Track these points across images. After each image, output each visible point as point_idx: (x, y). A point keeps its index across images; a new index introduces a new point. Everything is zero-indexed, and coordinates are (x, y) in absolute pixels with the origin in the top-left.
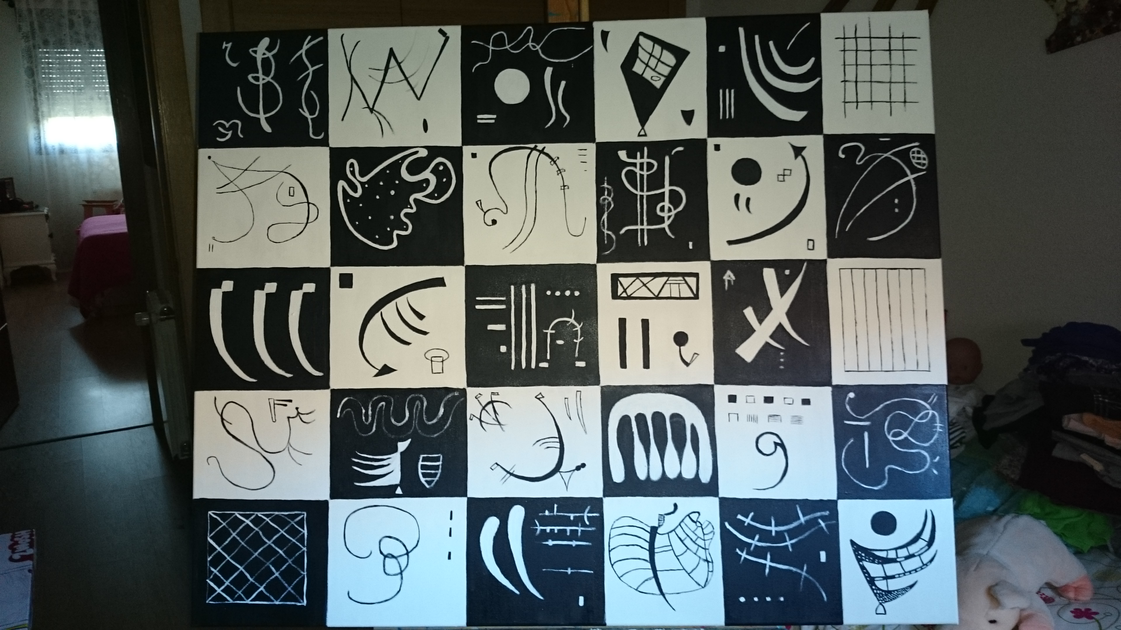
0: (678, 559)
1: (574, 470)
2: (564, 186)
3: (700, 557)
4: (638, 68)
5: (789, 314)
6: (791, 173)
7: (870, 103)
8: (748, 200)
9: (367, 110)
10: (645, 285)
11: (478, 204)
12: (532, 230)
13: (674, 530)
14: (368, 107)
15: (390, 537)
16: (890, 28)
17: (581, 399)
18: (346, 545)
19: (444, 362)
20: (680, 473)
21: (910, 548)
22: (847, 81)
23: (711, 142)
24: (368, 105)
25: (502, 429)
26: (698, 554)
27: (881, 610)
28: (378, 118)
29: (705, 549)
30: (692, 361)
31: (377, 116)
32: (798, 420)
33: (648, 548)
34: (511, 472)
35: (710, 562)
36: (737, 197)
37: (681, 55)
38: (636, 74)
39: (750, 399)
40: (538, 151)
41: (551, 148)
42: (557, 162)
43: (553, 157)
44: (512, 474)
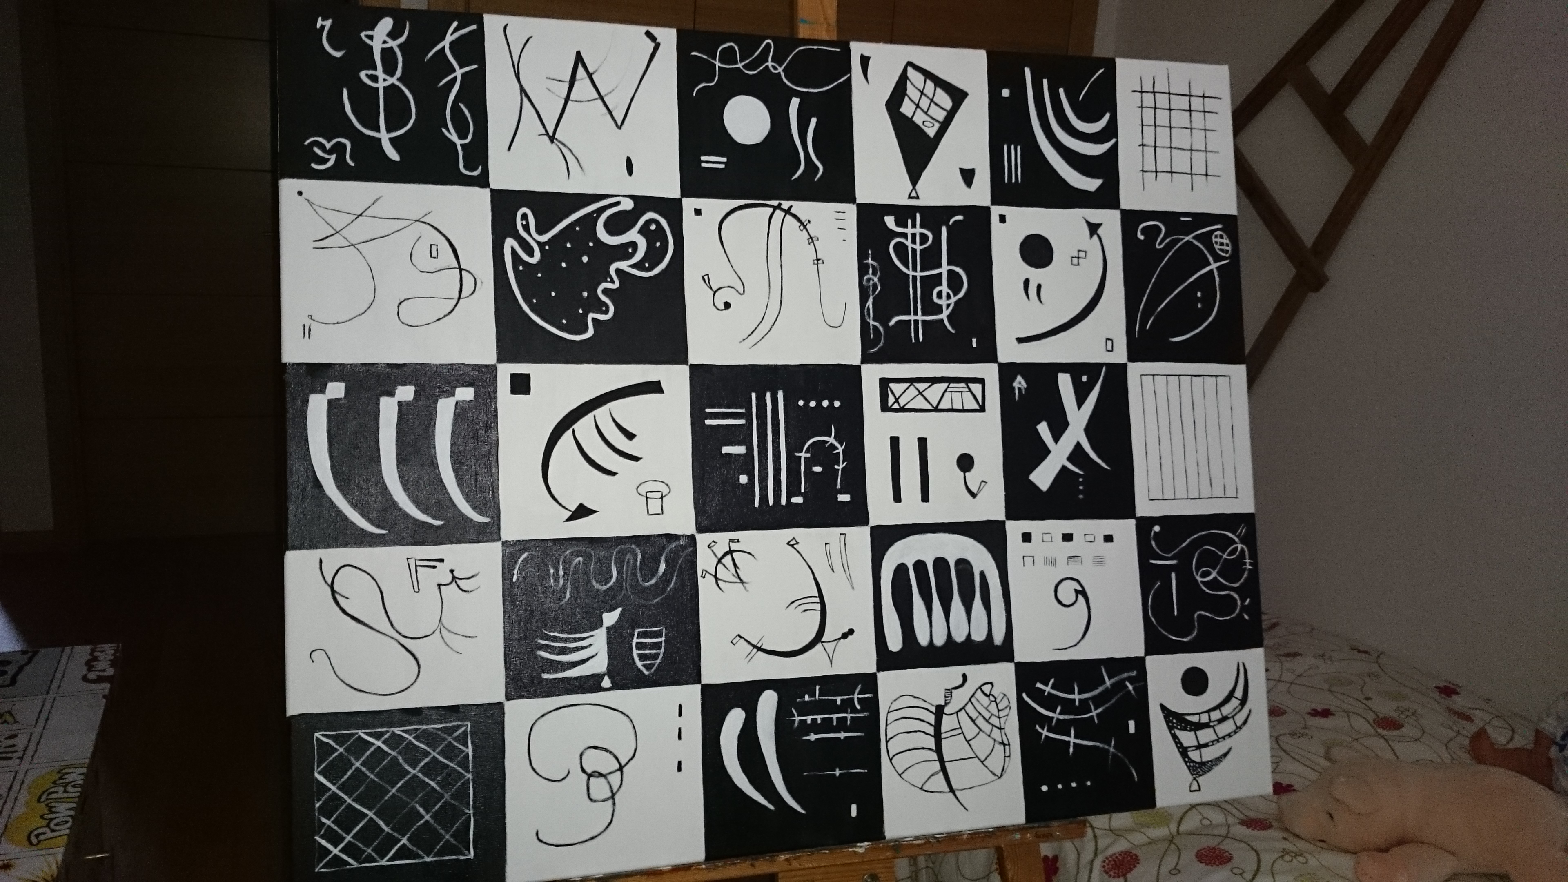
0: (970, 745)
1: (839, 639)
2: (818, 260)
3: (995, 740)
4: (907, 108)
5: (1088, 430)
6: (1086, 256)
7: (1170, 174)
8: (1039, 287)
9: (546, 138)
10: (920, 393)
11: (704, 280)
12: (777, 318)
13: (963, 708)
14: (547, 134)
15: (595, 748)
16: (1190, 83)
17: (845, 544)
18: (531, 765)
19: (664, 499)
20: (969, 635)
21: (1222, 709)
22: (1145, 145)
23: (996, 211)
24: (546, 131)
25: (745, 588)
26: (992, 735)
27: (1195, 786)
28: (561, 151)
29: (1000, 729)
30: (979, 490)
31: (558, 147)
32: (1100, 561)
33: (933, 734)
34: (759, 645)
35: (1006, 745)
36: (1026, 282)
37: (958, 96)
38: (904, 116)
39: (1047, 538)
40: (783, 210)
41: (800, 207)
42: (807, 227)
43: (803, 220)
44: (760, 649)
